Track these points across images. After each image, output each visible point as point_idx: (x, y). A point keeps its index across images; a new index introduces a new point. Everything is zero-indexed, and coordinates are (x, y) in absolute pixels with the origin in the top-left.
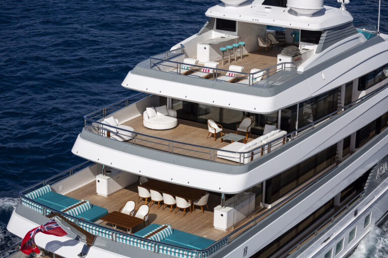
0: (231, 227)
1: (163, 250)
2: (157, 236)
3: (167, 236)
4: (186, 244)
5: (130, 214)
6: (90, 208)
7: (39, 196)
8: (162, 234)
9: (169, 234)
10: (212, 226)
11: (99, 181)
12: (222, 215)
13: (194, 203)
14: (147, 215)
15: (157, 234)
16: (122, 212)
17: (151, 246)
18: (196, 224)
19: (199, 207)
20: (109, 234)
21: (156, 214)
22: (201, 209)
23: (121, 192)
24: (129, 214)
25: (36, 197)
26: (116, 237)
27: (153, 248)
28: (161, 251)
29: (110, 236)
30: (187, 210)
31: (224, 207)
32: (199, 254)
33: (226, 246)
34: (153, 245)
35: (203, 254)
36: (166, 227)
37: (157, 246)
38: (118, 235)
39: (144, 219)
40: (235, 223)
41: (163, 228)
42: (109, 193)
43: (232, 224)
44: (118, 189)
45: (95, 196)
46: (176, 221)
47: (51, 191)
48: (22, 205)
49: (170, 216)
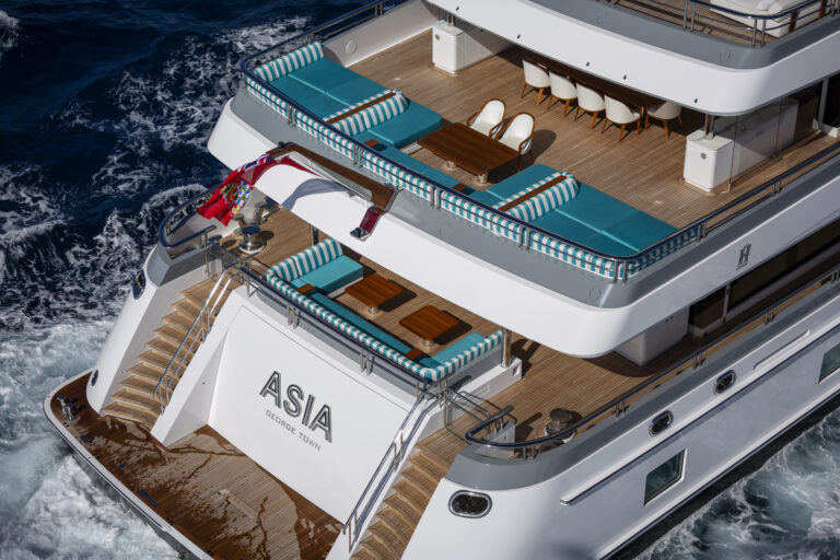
0: (726, 183)
1: (540, 243)
2: (534, 205)
3: (560, 202)
4: (601, 229)
5: (491, 134)
6: (402, 110)
7: (290, 69)
8: (547, 198)
9: (567, 199)
10: (680, 177)
11: (438, 37)
12: (704, 156)
13: (649, 113)
14: (527, 140)
15: (535, 199)
16: (472, 127)
17: (515, 232)
18: (644, 168)
19: (659, 122)
20: (425, 190)
21: (555, 131)
22: (663, 127)
23: (489, 64)
24: (487, 134)
25: (284, 72)
26: (440, 198)
27: (518, 237)
28: (535, 246)
29: (428, 195)
30: (630, 127)
31: (711, 134)
32: (621, 266)
33: (694, 244)
34: (518, 230)
35: (630, 266)
36: (562, 179)
37: (526, 233)
38: (444, 195)
39: (520, 149)
40: (736, 172)
41: (555, 182)
42: (462, 66)
43: (727, 177)
44: (484, 56)
45: (428, 70)
46: (598, 156)
47: (322, 55)
48: (247, 93)
49: (586, 141)
